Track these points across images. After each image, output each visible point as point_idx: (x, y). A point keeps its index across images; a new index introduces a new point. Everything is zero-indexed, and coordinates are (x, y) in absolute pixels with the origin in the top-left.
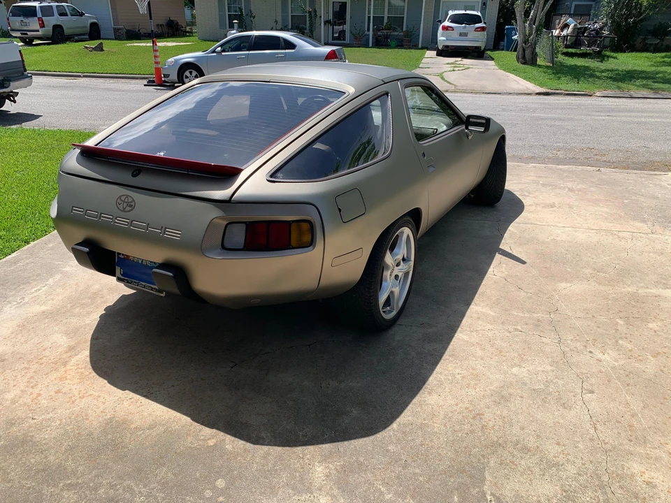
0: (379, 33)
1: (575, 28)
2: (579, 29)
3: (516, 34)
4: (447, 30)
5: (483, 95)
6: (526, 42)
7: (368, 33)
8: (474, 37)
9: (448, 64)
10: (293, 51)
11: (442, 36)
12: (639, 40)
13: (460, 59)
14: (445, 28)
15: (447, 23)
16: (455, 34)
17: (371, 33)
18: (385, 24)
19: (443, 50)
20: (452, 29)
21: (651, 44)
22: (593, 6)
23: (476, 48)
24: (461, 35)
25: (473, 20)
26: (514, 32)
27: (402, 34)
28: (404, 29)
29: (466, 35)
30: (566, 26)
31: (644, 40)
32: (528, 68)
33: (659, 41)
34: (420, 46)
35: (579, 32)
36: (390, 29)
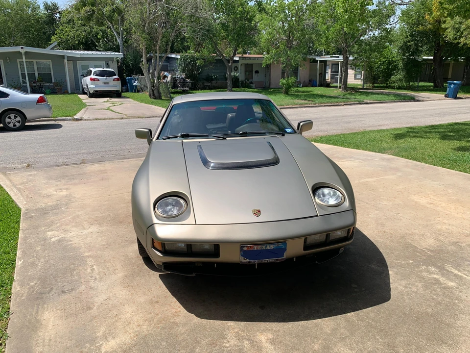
0: (33, 84)
1: (172, 78)
2: (174, 78)
3: (135, 82)
4: (94, 80)
5: (146, 119)
6: (153, 86)
7: (24, 85)
8: (114, 84)
9: (104, 102)
10: (8, 98)
11: (92, 85)
12: (201, 83)
13: (108, 99)
14: (92, 79)
15: (92, 76)
16: (100, 83)
17: (28, 84)
18: (37, 78)
19: (93, 94)
20: (98, 80)
21: (207, 86)
22: (169, 65)
23: (117, 91)
24: (105, 83)
25: (111, 74)
26: (133, 81)
27: (52, 84)
28: (53, 81)
29: (108, 83)
30: (165, 77)
31: (203, 83)
32: (159, 101)
33: (210, 84)
34: (70, 92)
35: (174, 80)
36: (42, 82)
